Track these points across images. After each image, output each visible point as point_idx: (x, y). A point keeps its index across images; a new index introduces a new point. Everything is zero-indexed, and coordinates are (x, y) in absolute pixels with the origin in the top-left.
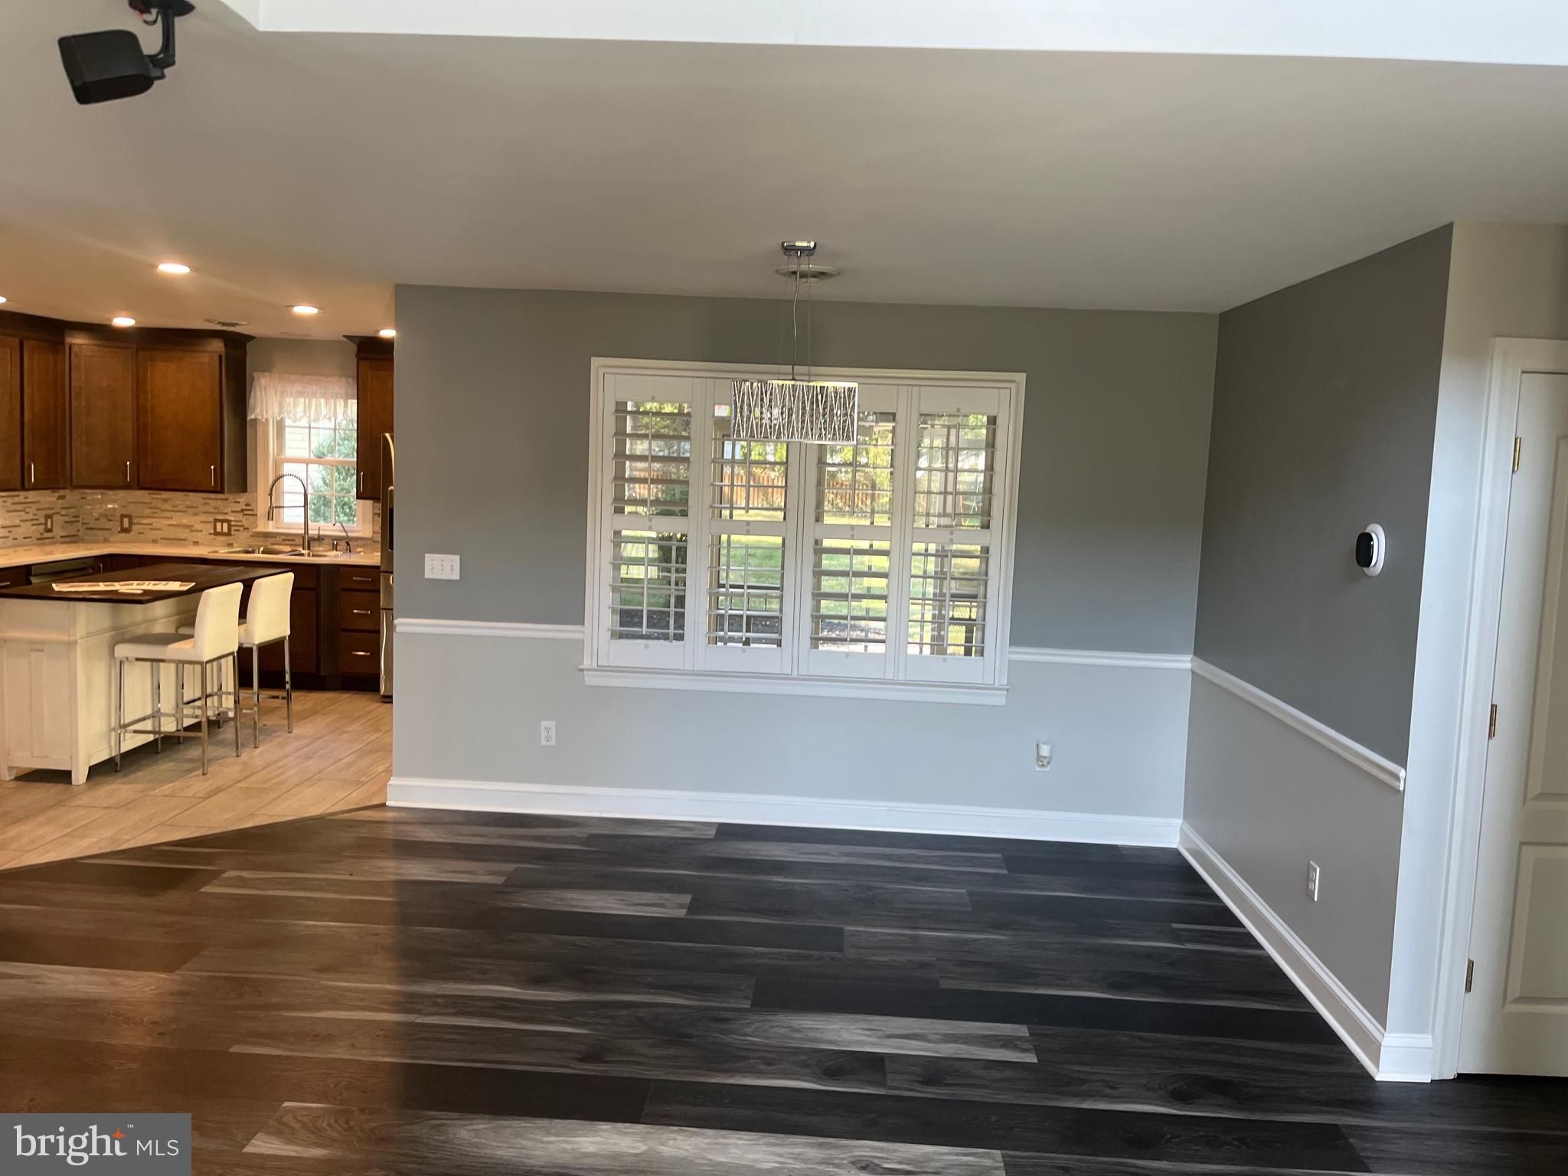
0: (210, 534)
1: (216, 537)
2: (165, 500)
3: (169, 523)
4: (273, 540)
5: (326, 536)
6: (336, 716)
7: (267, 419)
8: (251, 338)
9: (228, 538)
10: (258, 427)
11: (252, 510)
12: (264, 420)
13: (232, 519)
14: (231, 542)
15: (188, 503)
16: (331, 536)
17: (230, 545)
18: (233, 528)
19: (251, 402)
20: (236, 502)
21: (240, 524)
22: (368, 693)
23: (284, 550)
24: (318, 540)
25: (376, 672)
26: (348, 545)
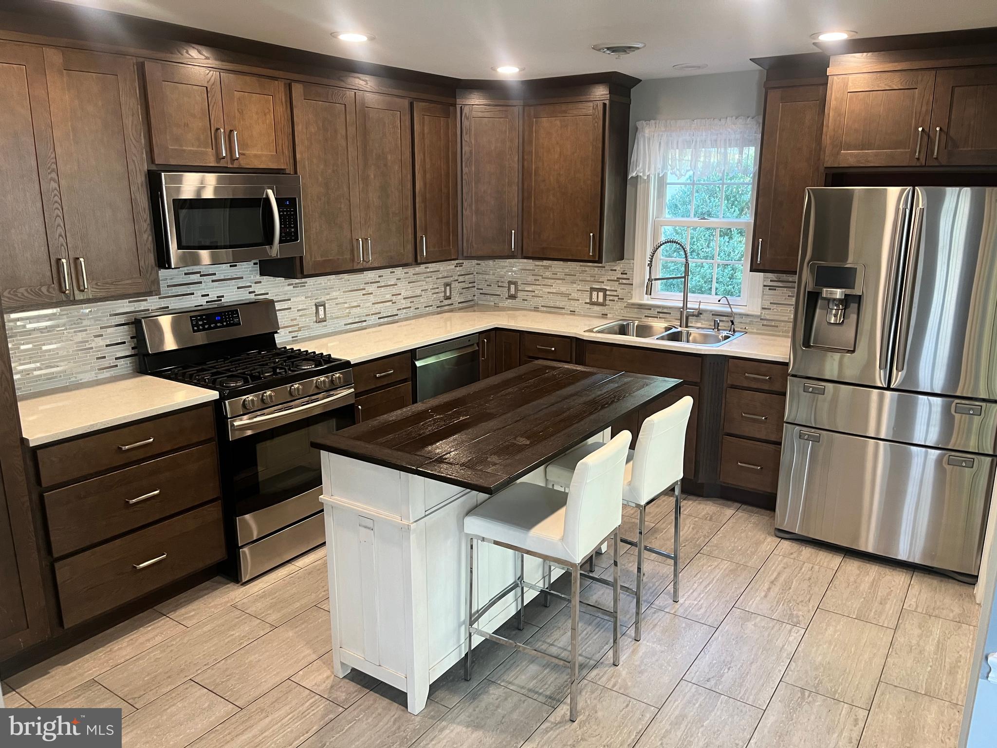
0: (586, 303)
1: (591, 307)
2: (546, 268)
3: (549, 291)
4: (647, 312)
5: (706, 311)
7: (648, 176)
8: (635, 81)
9: (601, 307)
10: (639, 187)
11: (629, 279)
12: (646, 178)
13: (608, 288)
14: (606, 312)
15: (567, 270)
16: (711, 311)
17: (604, 316)
18: (608, 298)
19: (634, 158)
20: (611, 270)
21: (615, 293)
22: (754, 509)
23: (659, 325)
24: (697, 316)
25: (769, 490)
26: (733, 323)
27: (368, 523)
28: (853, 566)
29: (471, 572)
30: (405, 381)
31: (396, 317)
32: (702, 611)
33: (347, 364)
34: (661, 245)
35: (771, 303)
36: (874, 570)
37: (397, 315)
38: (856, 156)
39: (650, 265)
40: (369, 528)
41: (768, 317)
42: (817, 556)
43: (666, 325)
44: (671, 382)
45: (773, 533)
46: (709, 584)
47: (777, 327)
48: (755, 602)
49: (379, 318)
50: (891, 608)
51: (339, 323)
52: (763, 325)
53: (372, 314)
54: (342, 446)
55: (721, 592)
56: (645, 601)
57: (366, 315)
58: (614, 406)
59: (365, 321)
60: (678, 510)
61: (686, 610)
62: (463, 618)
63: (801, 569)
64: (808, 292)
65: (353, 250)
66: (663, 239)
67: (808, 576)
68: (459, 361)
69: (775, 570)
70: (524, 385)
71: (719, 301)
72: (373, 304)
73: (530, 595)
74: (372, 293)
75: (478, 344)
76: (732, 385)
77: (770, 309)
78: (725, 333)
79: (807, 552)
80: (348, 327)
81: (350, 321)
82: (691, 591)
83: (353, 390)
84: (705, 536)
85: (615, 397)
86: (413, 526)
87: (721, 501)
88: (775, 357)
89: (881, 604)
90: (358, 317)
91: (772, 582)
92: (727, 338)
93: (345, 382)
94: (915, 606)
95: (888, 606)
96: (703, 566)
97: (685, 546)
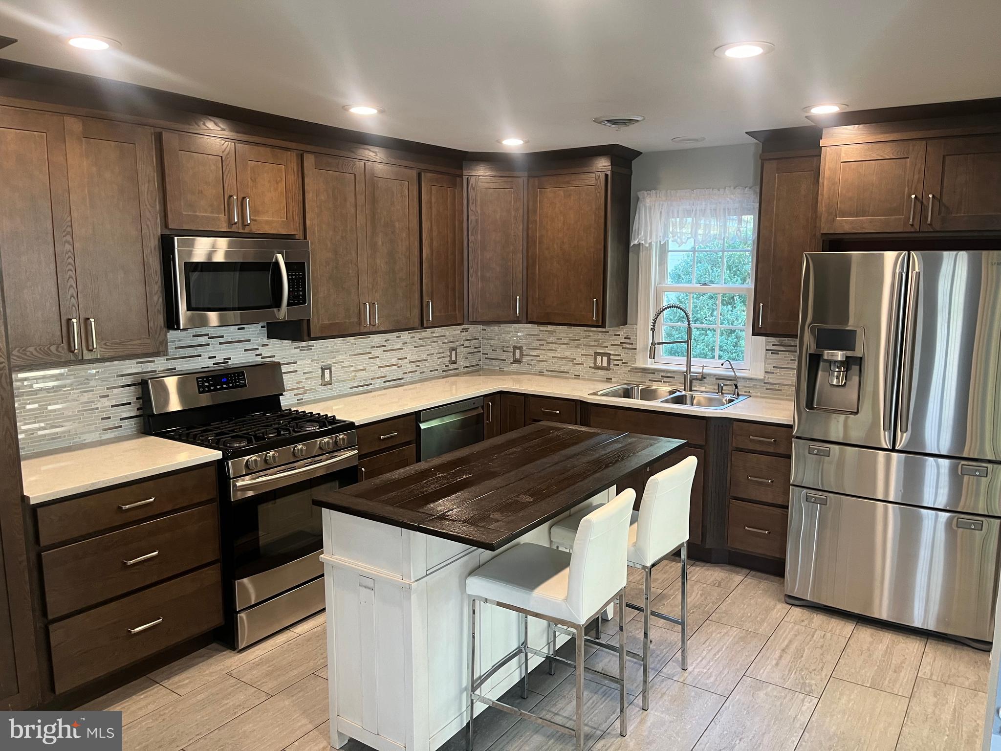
0: (590, 367)
1: (596, 371)
2: (551, 333)
3: (554, 355)
4: (651, 376)
5: (709, 375)
6: (735, 632)
7: (650, 244)
8: (637, 154)
9: (605, 372)
10: (641, 254)
11: (632, 344)
12: (647, 245)
13: (612, 352)
14: (610, 376)
15: (571, 335)
16: (715, 375)
17: (609, 380)
18: (612, 362)
19: (635, 226)
20: (615, 335)
21: (619, 358)
22: (763, 575)
23: (663, 389)
24: (701, 380)
25: (778, 556)
26: (736, 387)
27: (368, 583)
28: (866, 634)
29: (474, 637)
30: (408, 443)
31: (402, 381)
32: (712, 679)
33: (351, 426)
34: (664, 310)
35: (774, 367)
36: (887, 638)
37: (403, 379)
38: (852, 222)
39: (653, 330)
40: (369, 588)
41: (771, 381)
42: (828, 624)
43: (669, 389)
44: (676, 443)
45: (783, 600)
46: (718, 652)
47: (781, 390)
48: (766, 671)
49: (384, 382)
50: (906, 676)
51: (344, 386)
52: (767, 389)
53: (378, 378)
54: (344, 504)
55: (731, 660)
56: (652, 669)
57: (372, 379)
58: (618, 465)
59: (371, 384)
60: (684, 575)
61: (694, 679)
62: (464, 684)
63: (813, 637)
64: (810, 354)
65: (360, 315)
66: (665, 304)
67: (819, 645)
68: (464, 424)
69: (786, 637)
70: (527, 445)
71: (722, 365)
72: (379, 367)
73: (535, 662)
74: (378, 357)
75: (483, 407)
76: (737, 448)
77: (773, 373)
78: (729, 397)
79: (818, 619)
80: (354, 390)
81: (356, 384)
82: (700, 659)
83: (356, 451)
84: (713, 603)
85: (619, 457)
86: (414, 585)
87: (729, 567)
88: (779, 420)
89: (895, 672)
90: (364, 380)
91: (783, 650)
92: (731, 401)
93: (349, 443)
94: (929, 674)
95: (902, 674)
96: (711, 633)
97: (693, 612)
